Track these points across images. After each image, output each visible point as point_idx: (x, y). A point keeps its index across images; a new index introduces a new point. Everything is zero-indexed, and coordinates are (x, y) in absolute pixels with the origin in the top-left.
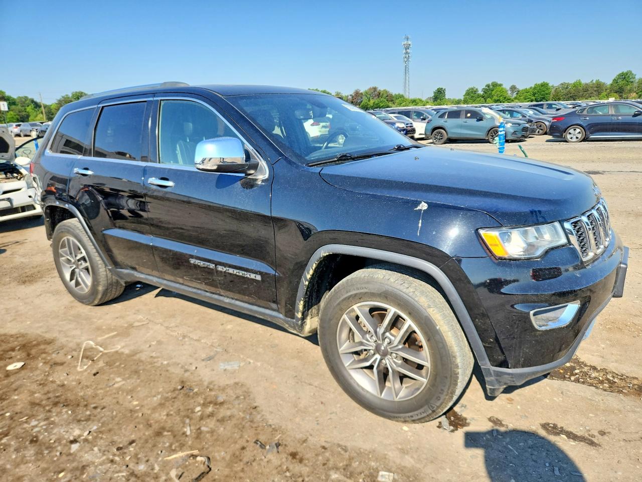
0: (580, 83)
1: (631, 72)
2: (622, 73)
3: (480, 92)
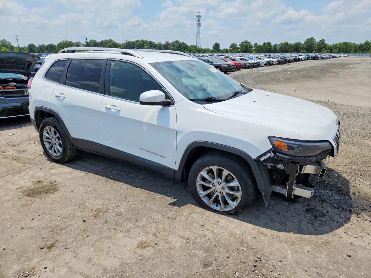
0: (287, 43)
1: (313, 38)
2: (309, 38)
3: (238, 46)
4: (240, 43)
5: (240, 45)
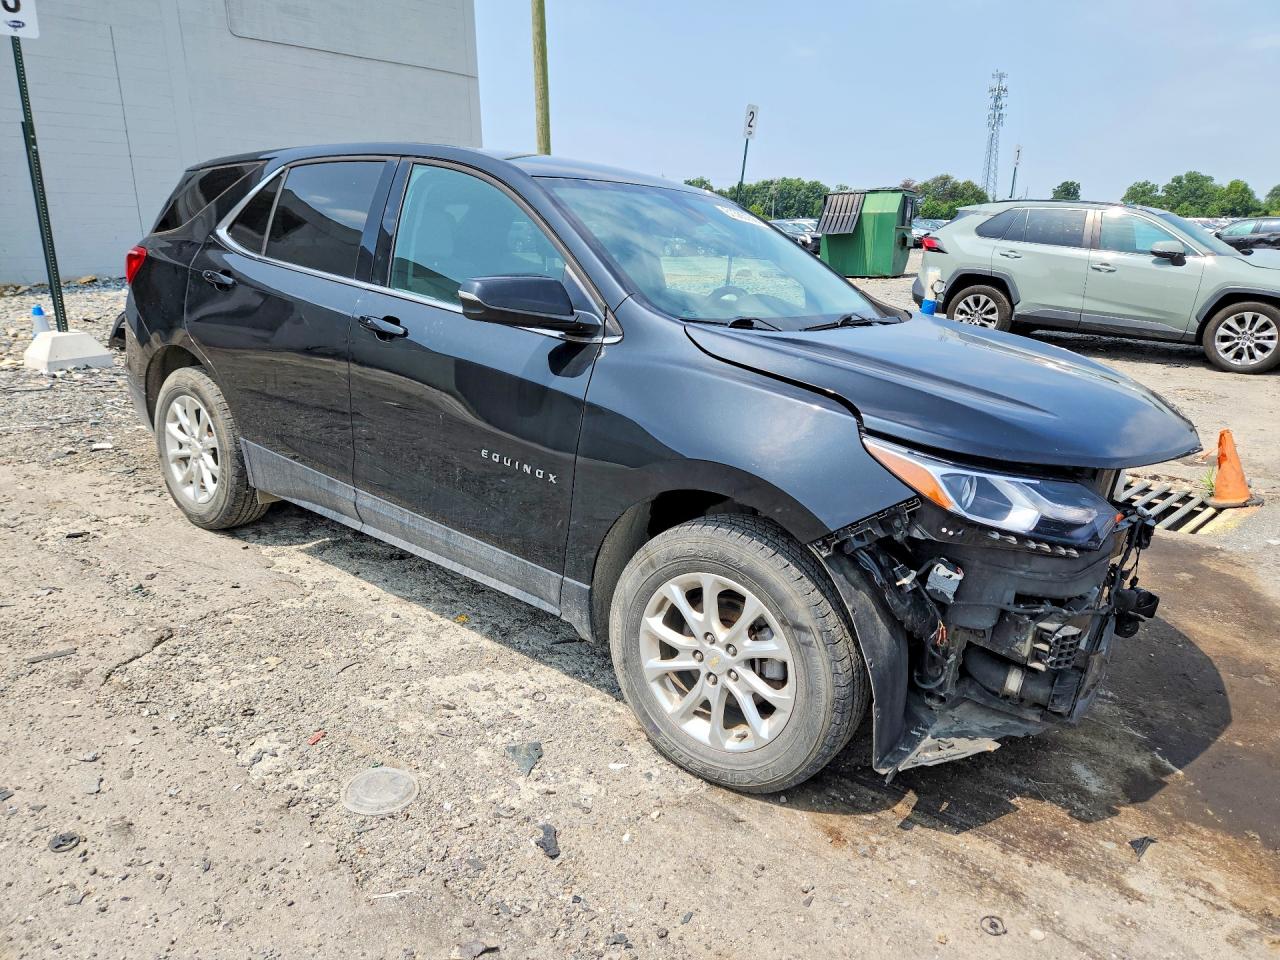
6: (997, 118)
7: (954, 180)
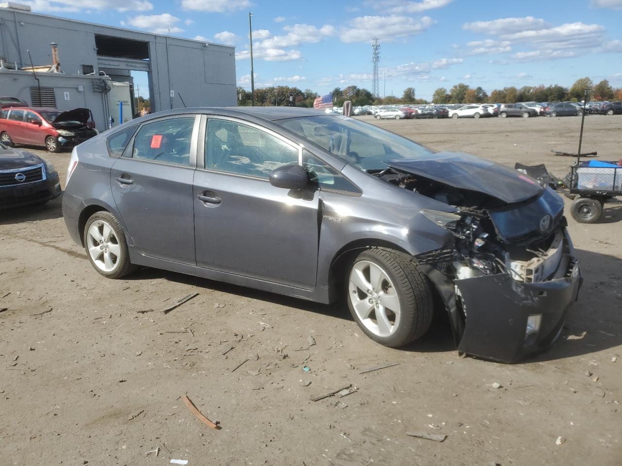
0: (543, 88)
2: (581, 79)
3: (449, 93)
4: (452, 88)
5: (453, 91)
6: (377, 58)
7: (357, 88)
